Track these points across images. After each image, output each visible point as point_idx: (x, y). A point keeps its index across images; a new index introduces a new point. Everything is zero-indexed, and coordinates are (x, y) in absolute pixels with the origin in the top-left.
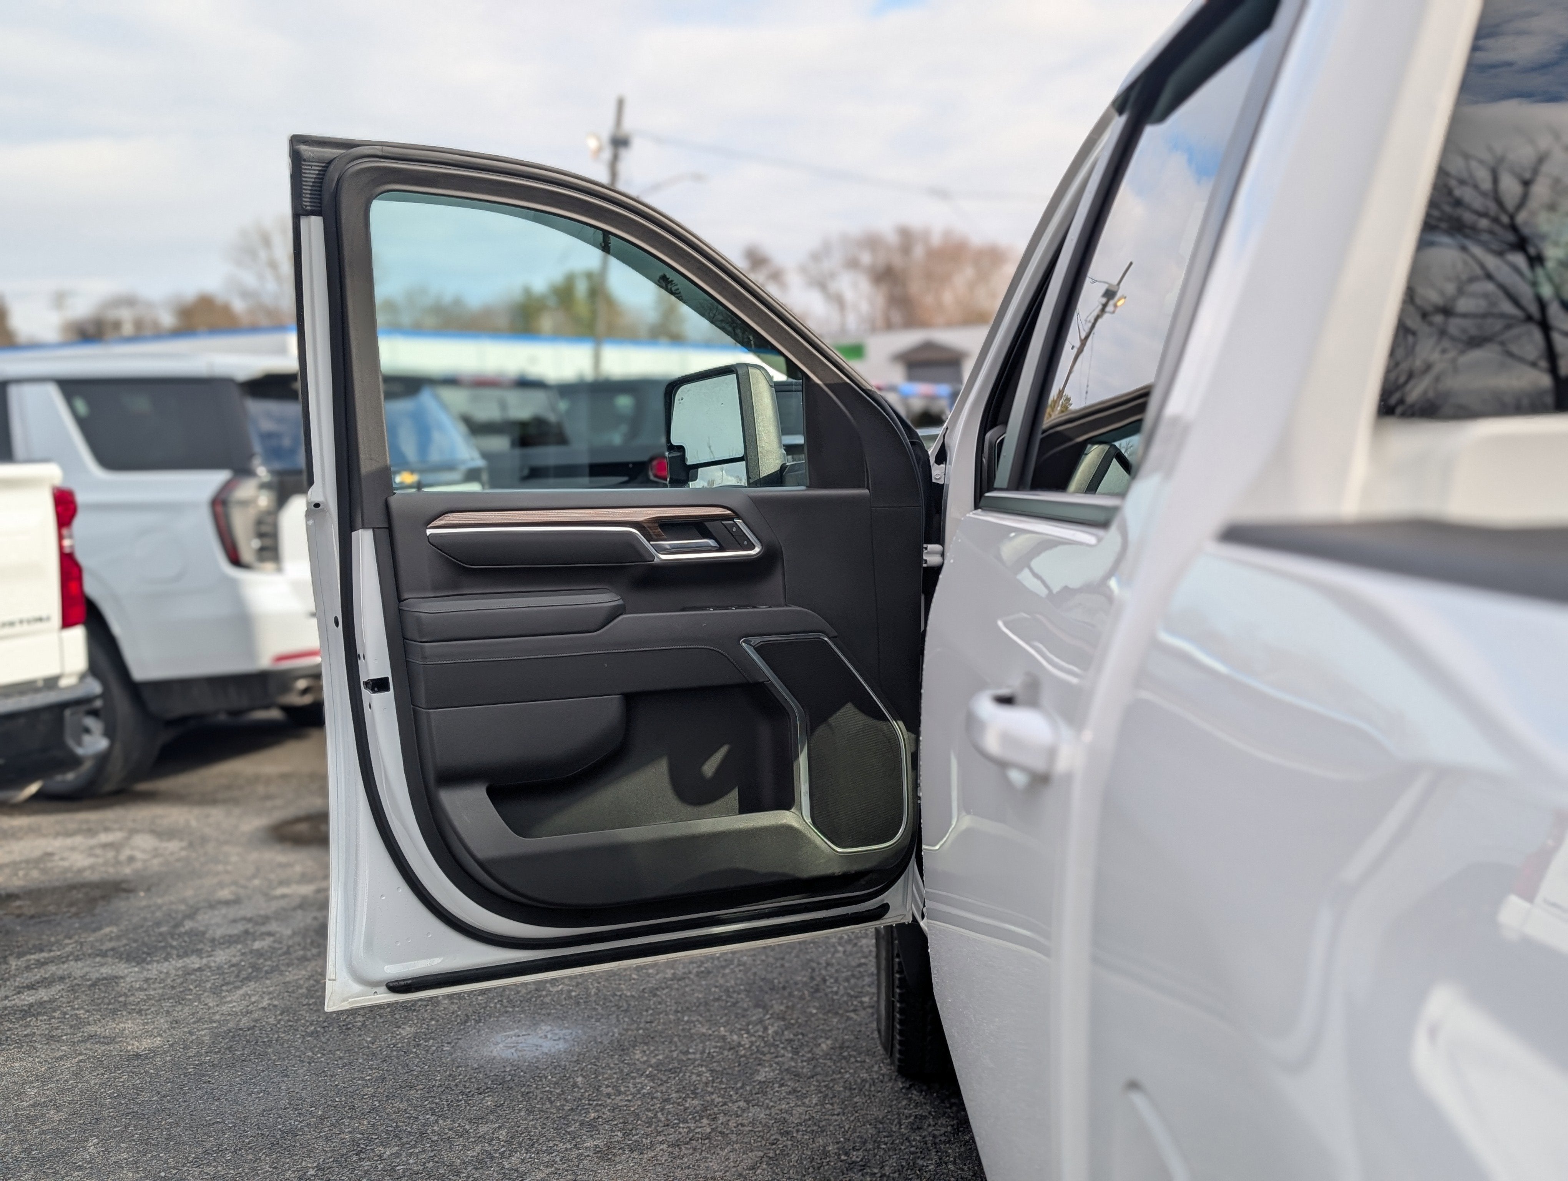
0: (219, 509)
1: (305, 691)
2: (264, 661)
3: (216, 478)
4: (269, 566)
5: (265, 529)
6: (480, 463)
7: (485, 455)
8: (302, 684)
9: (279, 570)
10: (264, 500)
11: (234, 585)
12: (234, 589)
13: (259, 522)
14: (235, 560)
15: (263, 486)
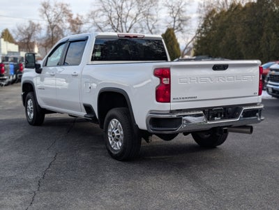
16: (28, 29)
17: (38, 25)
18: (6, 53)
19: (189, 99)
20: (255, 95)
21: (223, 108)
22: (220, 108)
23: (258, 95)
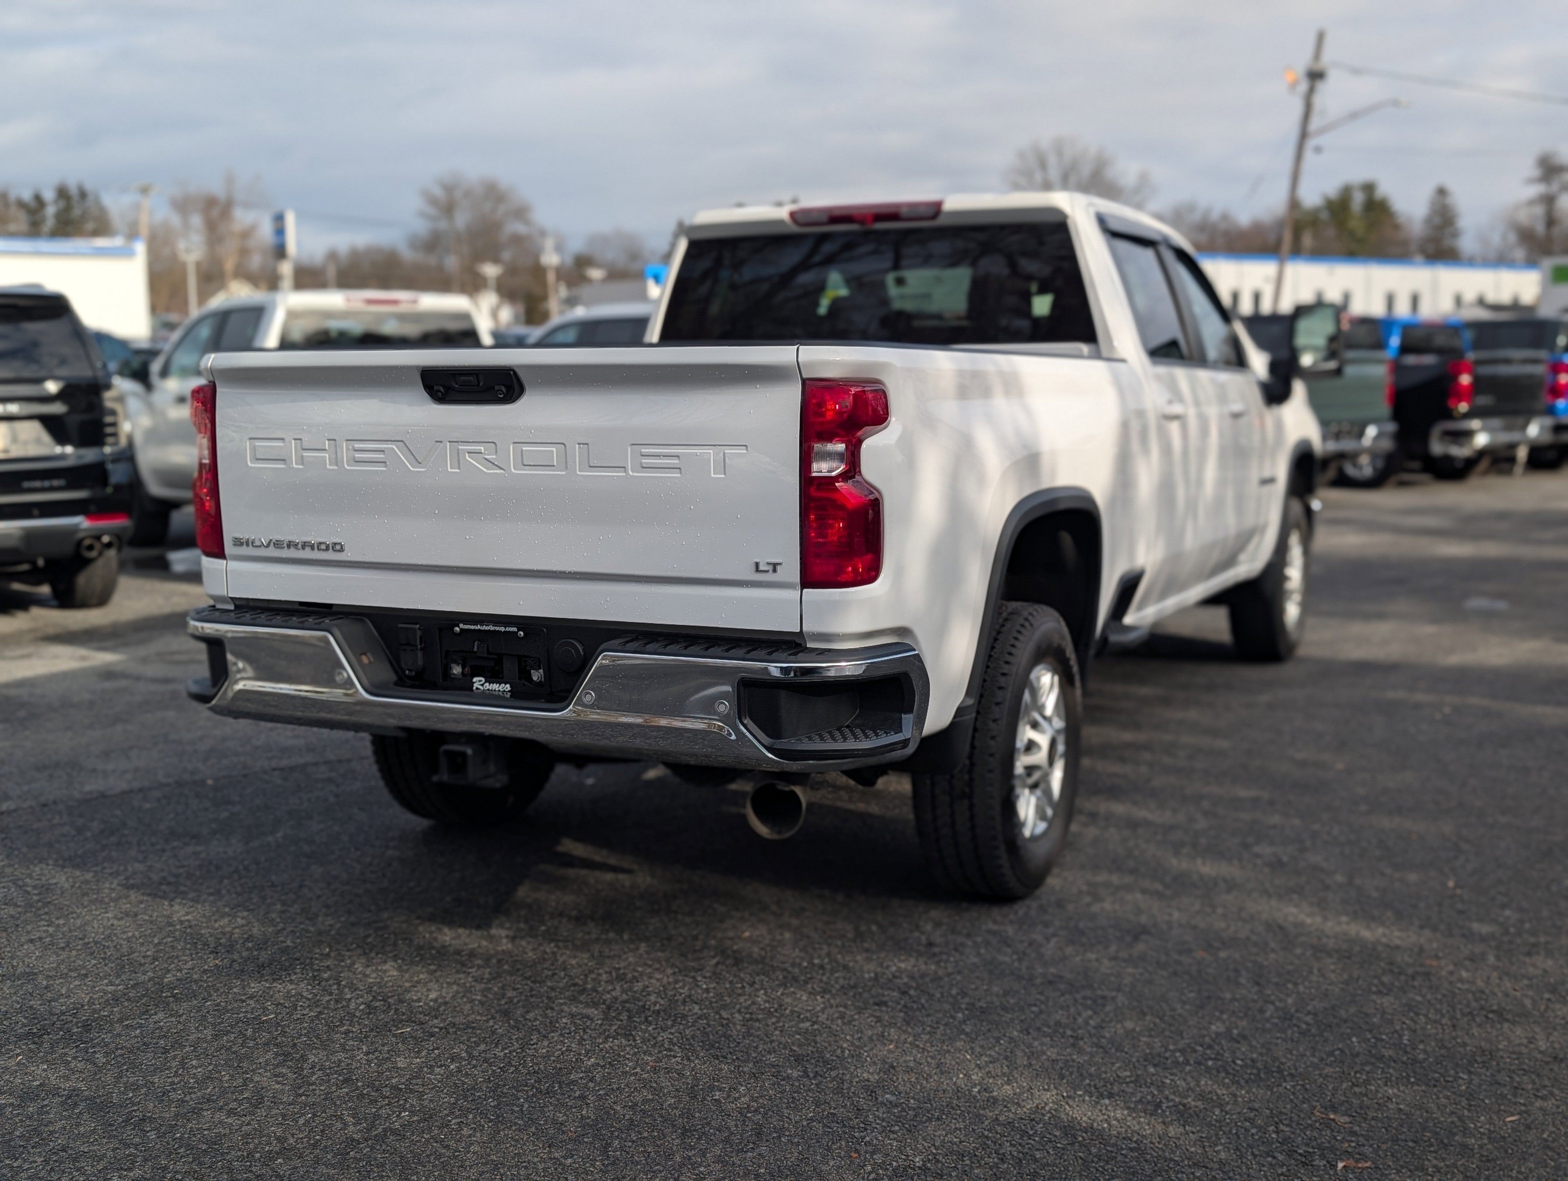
19: (307, 554)
20: (770, 577)
21: (522, 633)
22: (502, 629)
23: (797, 578)
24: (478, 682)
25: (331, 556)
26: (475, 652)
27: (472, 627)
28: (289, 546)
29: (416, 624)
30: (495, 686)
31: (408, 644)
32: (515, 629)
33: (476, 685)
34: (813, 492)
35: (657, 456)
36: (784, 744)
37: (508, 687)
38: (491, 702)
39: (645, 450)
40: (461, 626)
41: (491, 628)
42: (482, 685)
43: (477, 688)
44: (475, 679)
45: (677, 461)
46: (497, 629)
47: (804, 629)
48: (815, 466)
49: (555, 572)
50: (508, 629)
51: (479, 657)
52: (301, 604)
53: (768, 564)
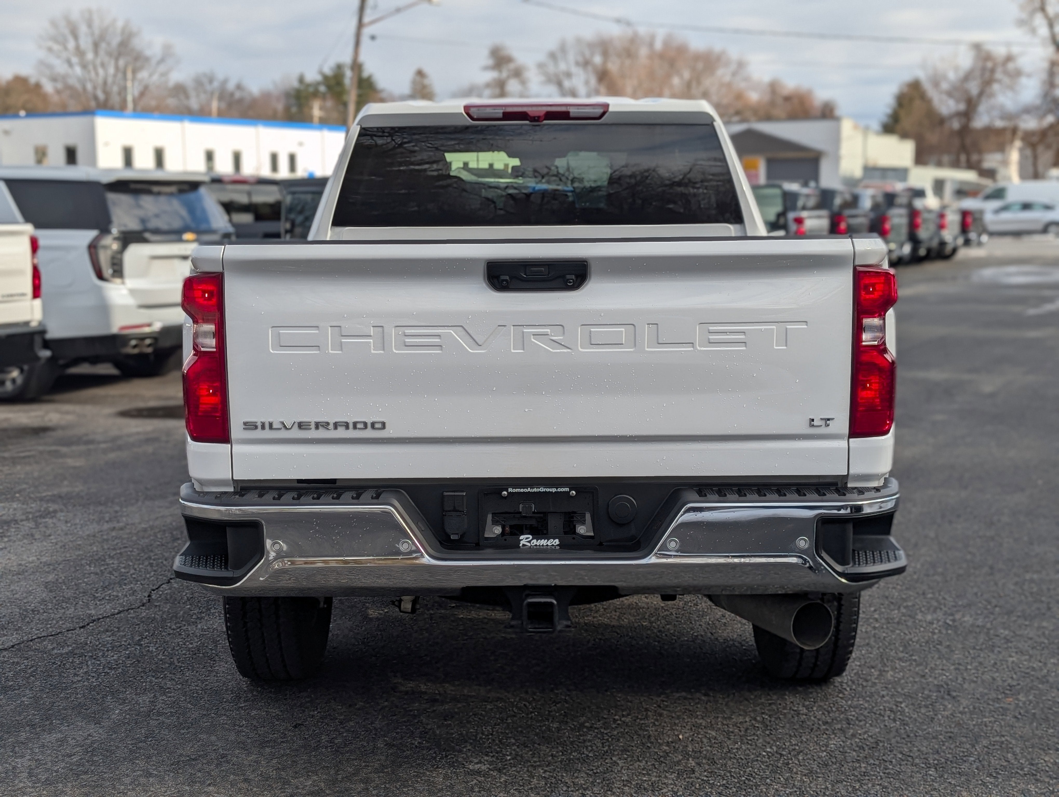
0: (93, 250)
1: (135, 346)
2: (115, 330)
3: (91, 234)
4: (118, 281)
5: (115, 261)
6: (231, 229)
7: (234, 225)
8: (133, 342)
9: (123, 283)
10: (115, 246)
11: (100, 290)
12: (99, 291)
13: (113, 258)
14: (100, 276)
15: (116, 239)
16: (967, 78)
17: (1009, 58)
18: (858, 172)
19: (341, 433)
20: (823, 430)
21: (574, 492)
22: (554, 490)
23: (846, 430)
24: (525, 540)
25: (369, 433)
26: (520, 513)
27: (522, 490)
28: (317, 427)
29: (463, 491)
30: (543, 542)
31: (455, 510)
32: (567, 489)
33: (522, 543)
34: (865, 358)
35: (725, 332)
36: (851, 569)
37: (557, 542)
38: (541, 556)
39: (712, 328)
40: (510, 490)
41: (542, 490)
42: (529, 542)
43: (524, 545)
44: (521, 537)
45: (743, 337)
46: (548, 490)
47: (851, 472)
48: (865, 336)
49: (616, 437)
50: (559, 490)
51: (525, 517)
52: (300, 481)
53: (821, 419)
